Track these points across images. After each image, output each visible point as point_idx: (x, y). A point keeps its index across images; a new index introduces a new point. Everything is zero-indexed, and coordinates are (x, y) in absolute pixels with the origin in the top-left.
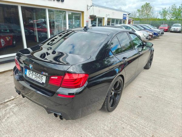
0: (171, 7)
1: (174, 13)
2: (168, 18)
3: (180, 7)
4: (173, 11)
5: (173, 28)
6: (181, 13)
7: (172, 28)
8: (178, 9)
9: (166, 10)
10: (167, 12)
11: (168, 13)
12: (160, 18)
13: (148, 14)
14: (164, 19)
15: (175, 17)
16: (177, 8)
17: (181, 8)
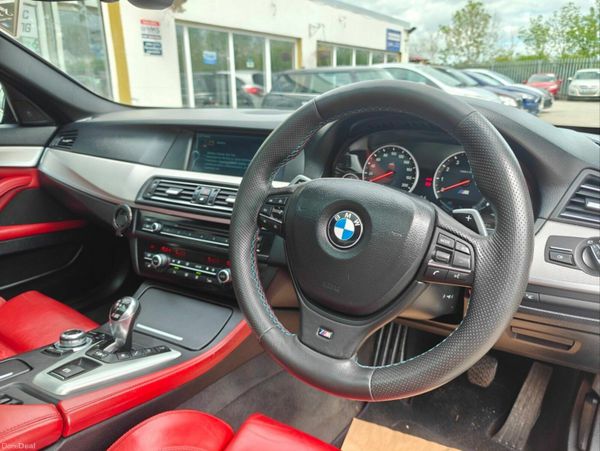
0: (559, 14)
1: (571, 33)
2: (553, 50)
3: (592, 9)
4: (567, 24)
5: (577, 86)
6: (598, 33)
7: (573, 83)
8: (585, 19)
9: (542, 23)
10: (548, 30)
11: (551, 33)
12: (525, 53)
13: (479, 40)
14: (541, 56)
15: (577, 48)
16: (581, 16)
17: (597, 13)
